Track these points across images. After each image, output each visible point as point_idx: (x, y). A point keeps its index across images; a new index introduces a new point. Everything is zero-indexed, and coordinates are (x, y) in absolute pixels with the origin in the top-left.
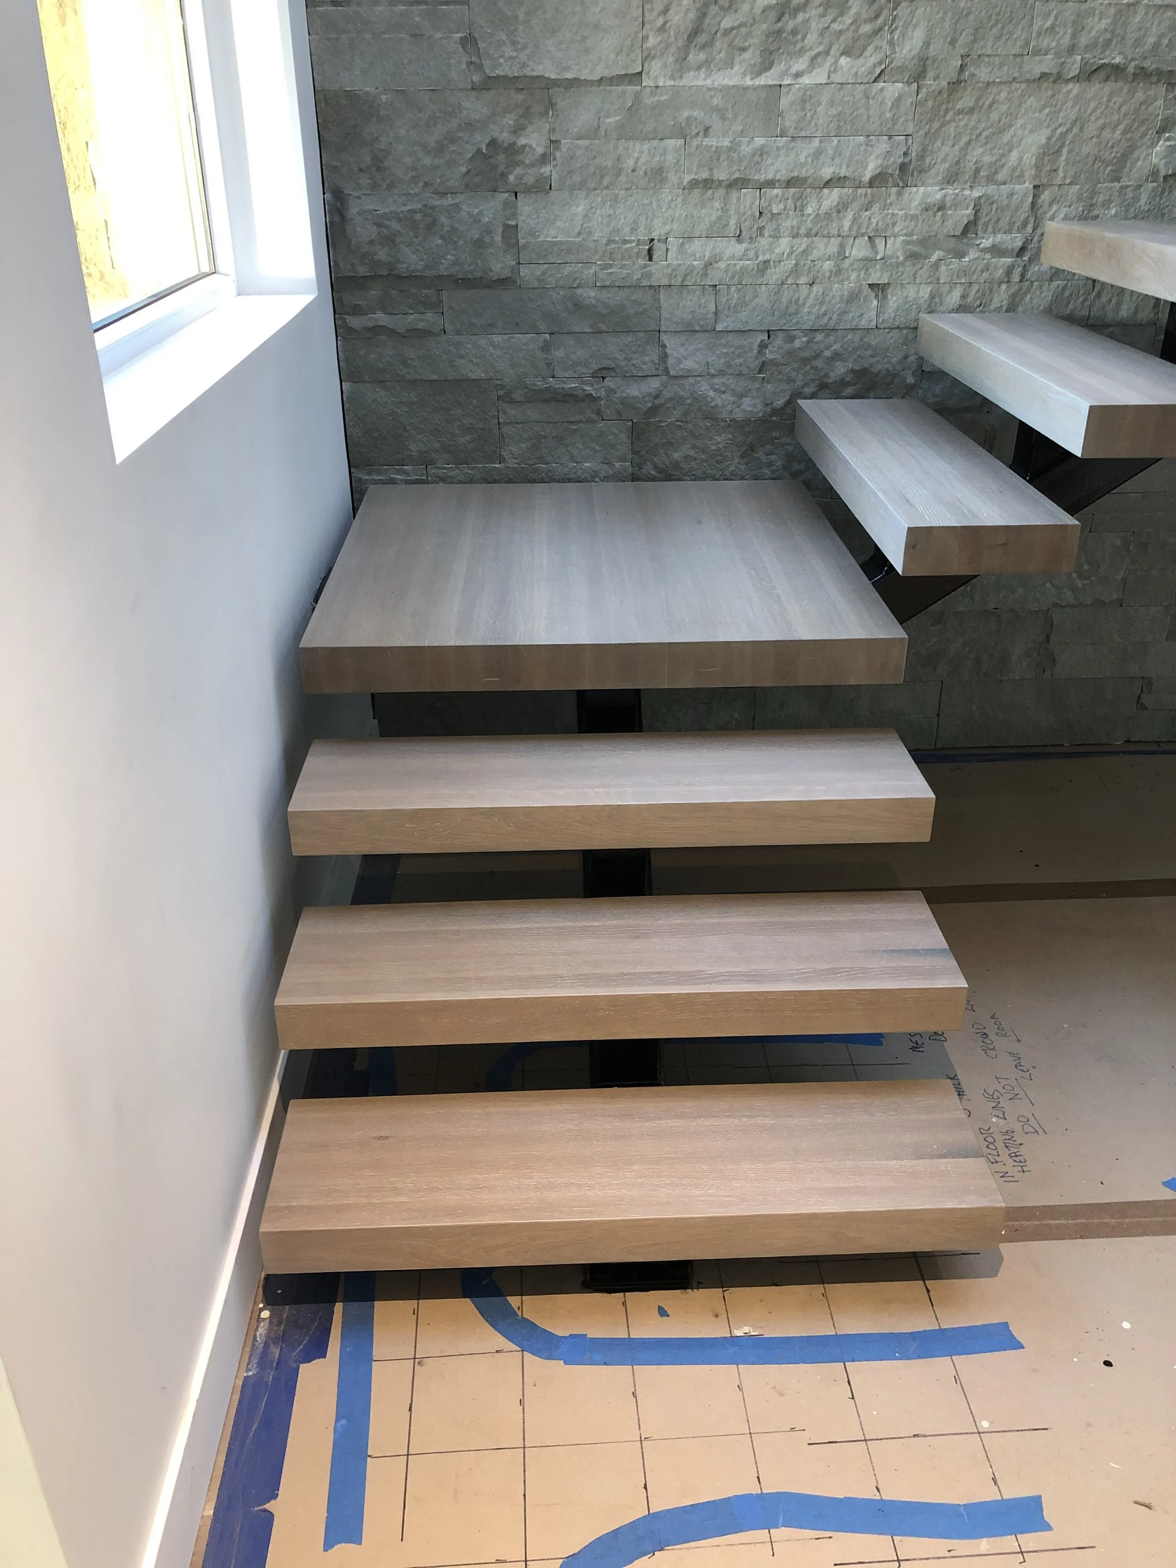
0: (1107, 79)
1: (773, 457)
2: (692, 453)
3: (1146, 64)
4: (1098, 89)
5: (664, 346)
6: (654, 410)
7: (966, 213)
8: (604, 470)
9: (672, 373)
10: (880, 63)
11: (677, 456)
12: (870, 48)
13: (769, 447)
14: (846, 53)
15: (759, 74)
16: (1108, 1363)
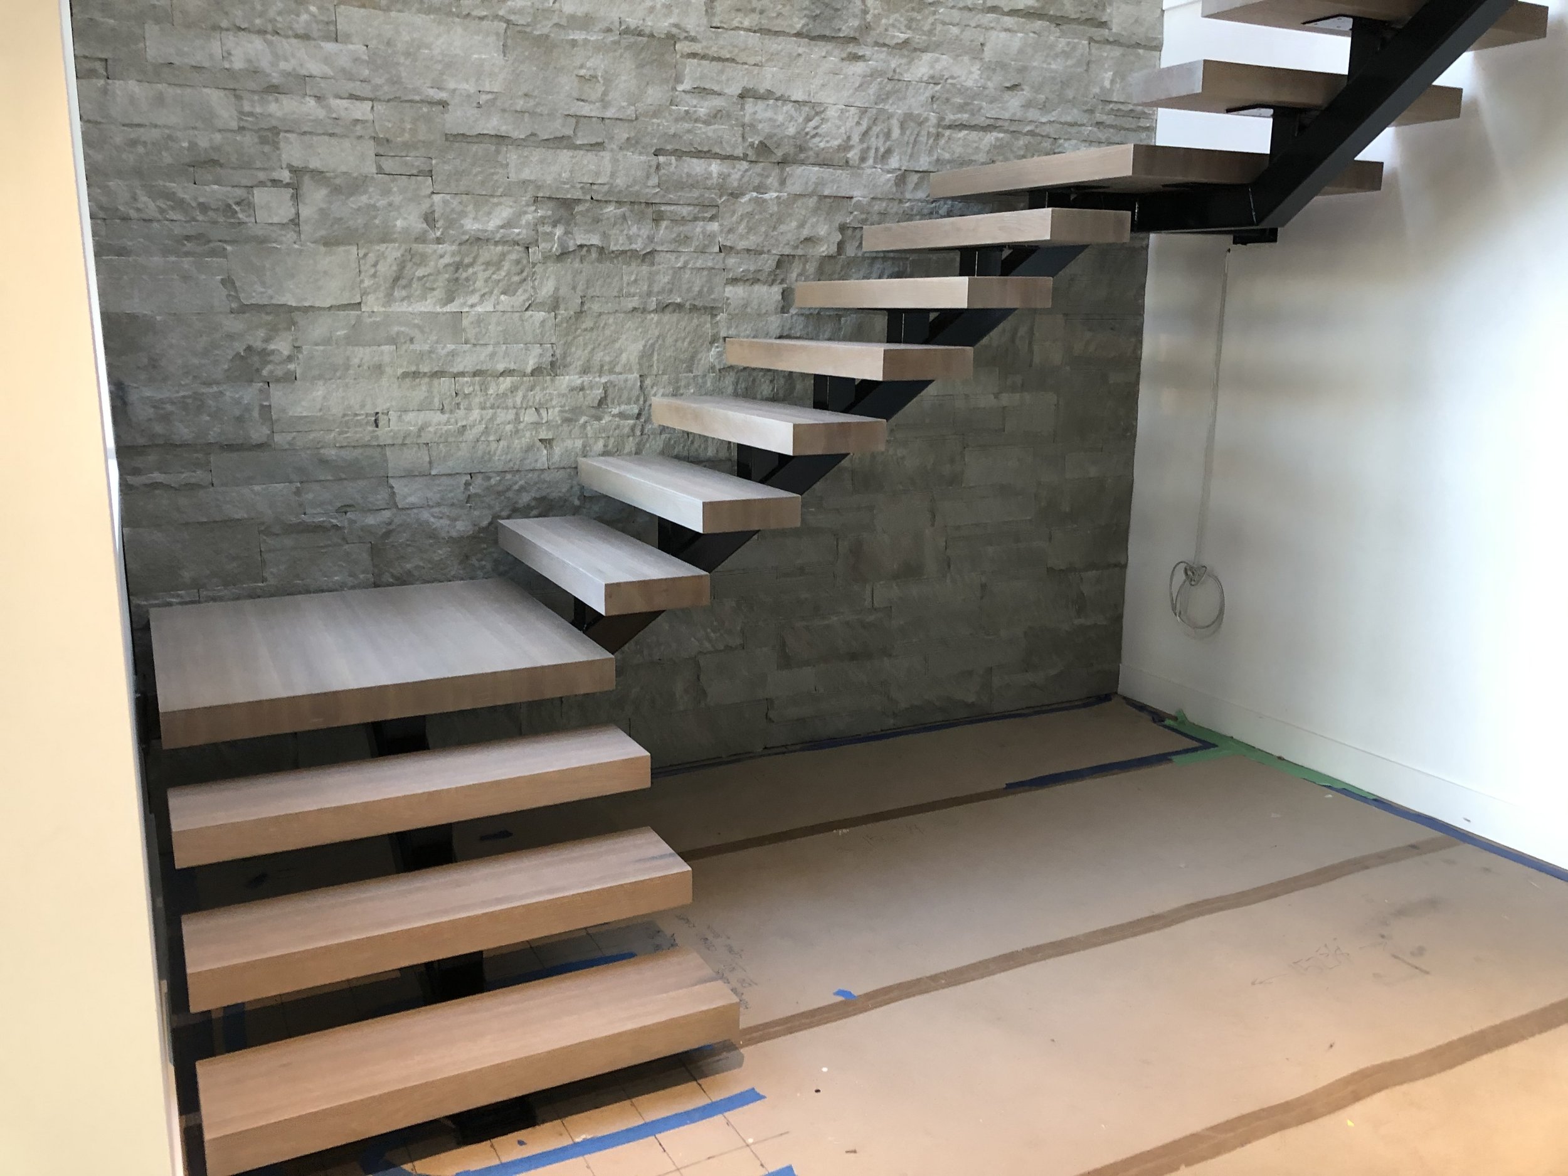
0: (674, 311)
1: (483, 563)
2: (421, 564)
3: (696, 303)
4: (668, 318)
5: (392, 487)
6: (388, 534)
7: (599, 392)
8: (350, 581)
9: (400, 507)
10: (528, 299)
11: (408, 566)
12: (520, 291)
13: (479, 556)
14: (504, 293)
15: (445, 304)
16: (818, 1091)
